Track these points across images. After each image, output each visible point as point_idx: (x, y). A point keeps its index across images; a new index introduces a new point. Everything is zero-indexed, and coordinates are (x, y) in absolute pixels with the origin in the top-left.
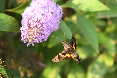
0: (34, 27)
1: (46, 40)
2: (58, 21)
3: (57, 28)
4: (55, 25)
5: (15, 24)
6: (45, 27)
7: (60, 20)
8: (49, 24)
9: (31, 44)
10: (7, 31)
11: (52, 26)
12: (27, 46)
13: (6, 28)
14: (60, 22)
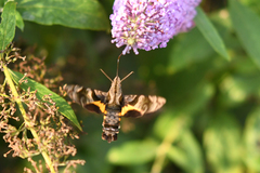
0: (139, 14)
1: (164, 45)
2: (192, 9)
3: (189, 25)
4: (184, 16)
5: (99, 15)
6: (163, 14)
7: (196, 9)
8: (173, 11)
9: (132, 51)
10: (81, 27)
11: (178, 16)
12: (124, 52)
13: (79, 22)
14: (195, 12)
